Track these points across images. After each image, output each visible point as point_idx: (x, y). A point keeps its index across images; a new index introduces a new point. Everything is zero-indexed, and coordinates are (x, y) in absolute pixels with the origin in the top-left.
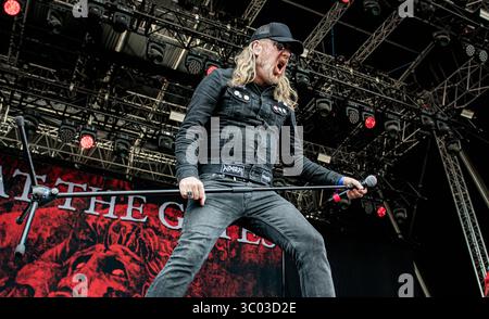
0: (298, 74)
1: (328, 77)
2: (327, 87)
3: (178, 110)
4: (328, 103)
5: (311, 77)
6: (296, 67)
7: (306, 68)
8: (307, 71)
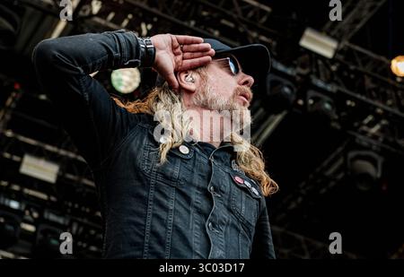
0: (311, 93)
1: (376, 103)
2: (371, 125)
3: (39, 153)
4: (374, 162)
5: (338, 100)
6: (306, 78)
7: (328, 82)
8: (331, 88)
